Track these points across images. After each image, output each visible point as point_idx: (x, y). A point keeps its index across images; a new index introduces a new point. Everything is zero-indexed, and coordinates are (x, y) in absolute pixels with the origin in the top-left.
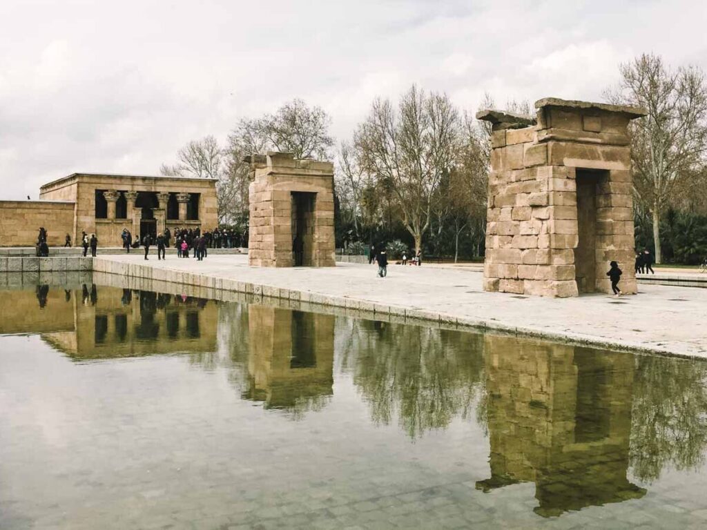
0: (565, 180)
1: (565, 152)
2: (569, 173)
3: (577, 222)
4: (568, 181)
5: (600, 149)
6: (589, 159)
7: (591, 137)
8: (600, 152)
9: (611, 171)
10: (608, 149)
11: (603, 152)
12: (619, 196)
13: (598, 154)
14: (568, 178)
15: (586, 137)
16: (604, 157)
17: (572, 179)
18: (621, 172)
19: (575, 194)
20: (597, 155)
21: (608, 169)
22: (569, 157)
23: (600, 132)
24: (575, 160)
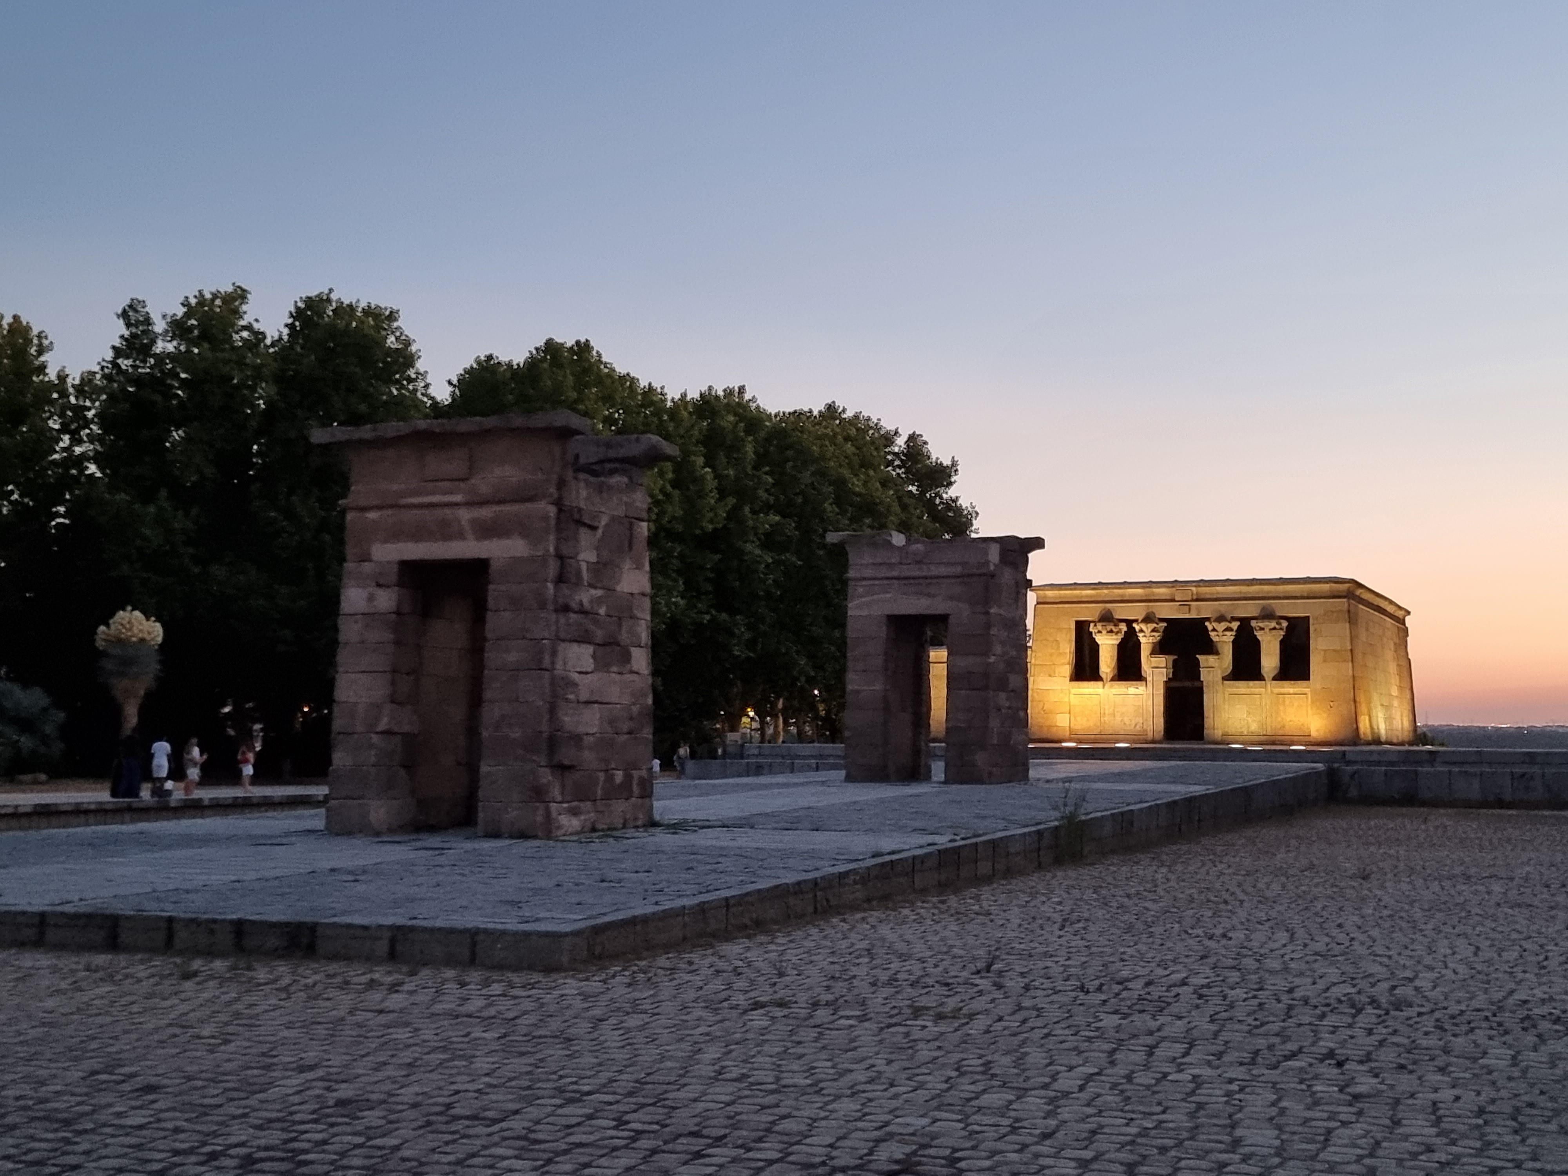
0: (371, 589)
1: (377, 531)
2: (382, 573)
4: (379, 590)
5: (465, 515)
6: (435, 540)
7: (445, 493)
8: (465, 523)
9: (492, 562)
10: (486, 513)
11: (474, 522)
12: (507, 614)
13: (461, 528)
14: (378, 584)
15: (433, 493)
16: (474, 533)
17: (388, 587)
18: (516, 561)
19: (393, 618)
20: (456, 531)
21: (484, 556)
22: (386, 541)
23: (467, 479)
24: (400, 545)
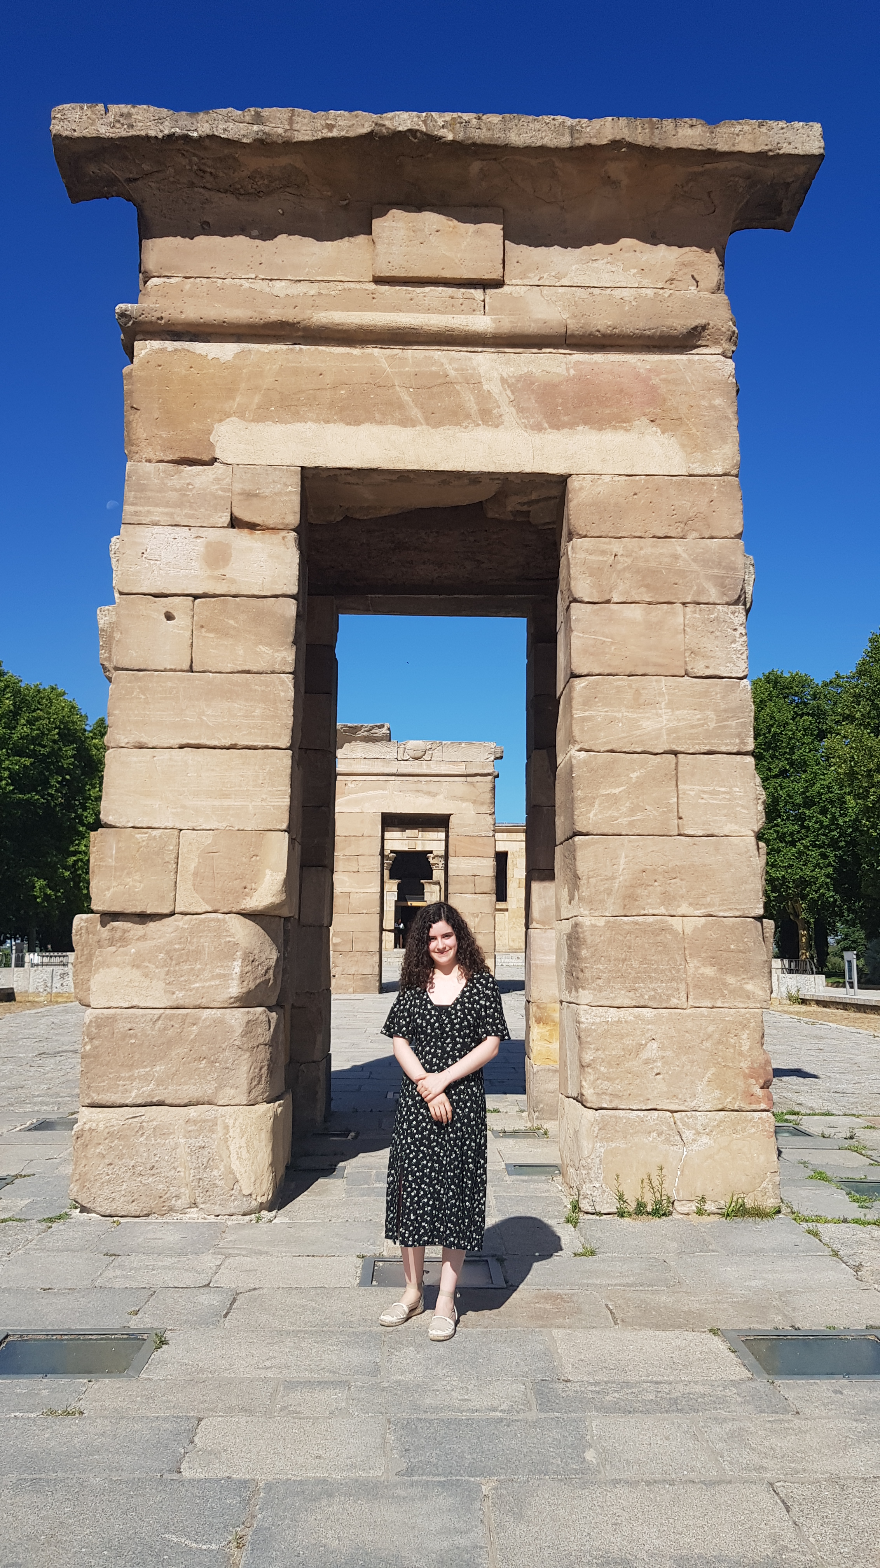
0: (214, 533)
1: (230, 392)
2: (249, 495)
3: (284, 761)
4: (240, 538)
5: (492, 368)
6: (406, 422)
7: (428, 311)
8: (493, 387)
9: (573, 484)
10: (554, 366)
11: (519, 385)
12: (635, 612)
13: (484, 398)
14: (235, 523)
15: (391, 309)
16: (521, 410)
17: (271, 530)
18: (648, 483)
19: (290, 608)
20: (471, 402)
21: (555, 468)
22: (262, 415)
23: (498, 284)
24: (308, 428)
